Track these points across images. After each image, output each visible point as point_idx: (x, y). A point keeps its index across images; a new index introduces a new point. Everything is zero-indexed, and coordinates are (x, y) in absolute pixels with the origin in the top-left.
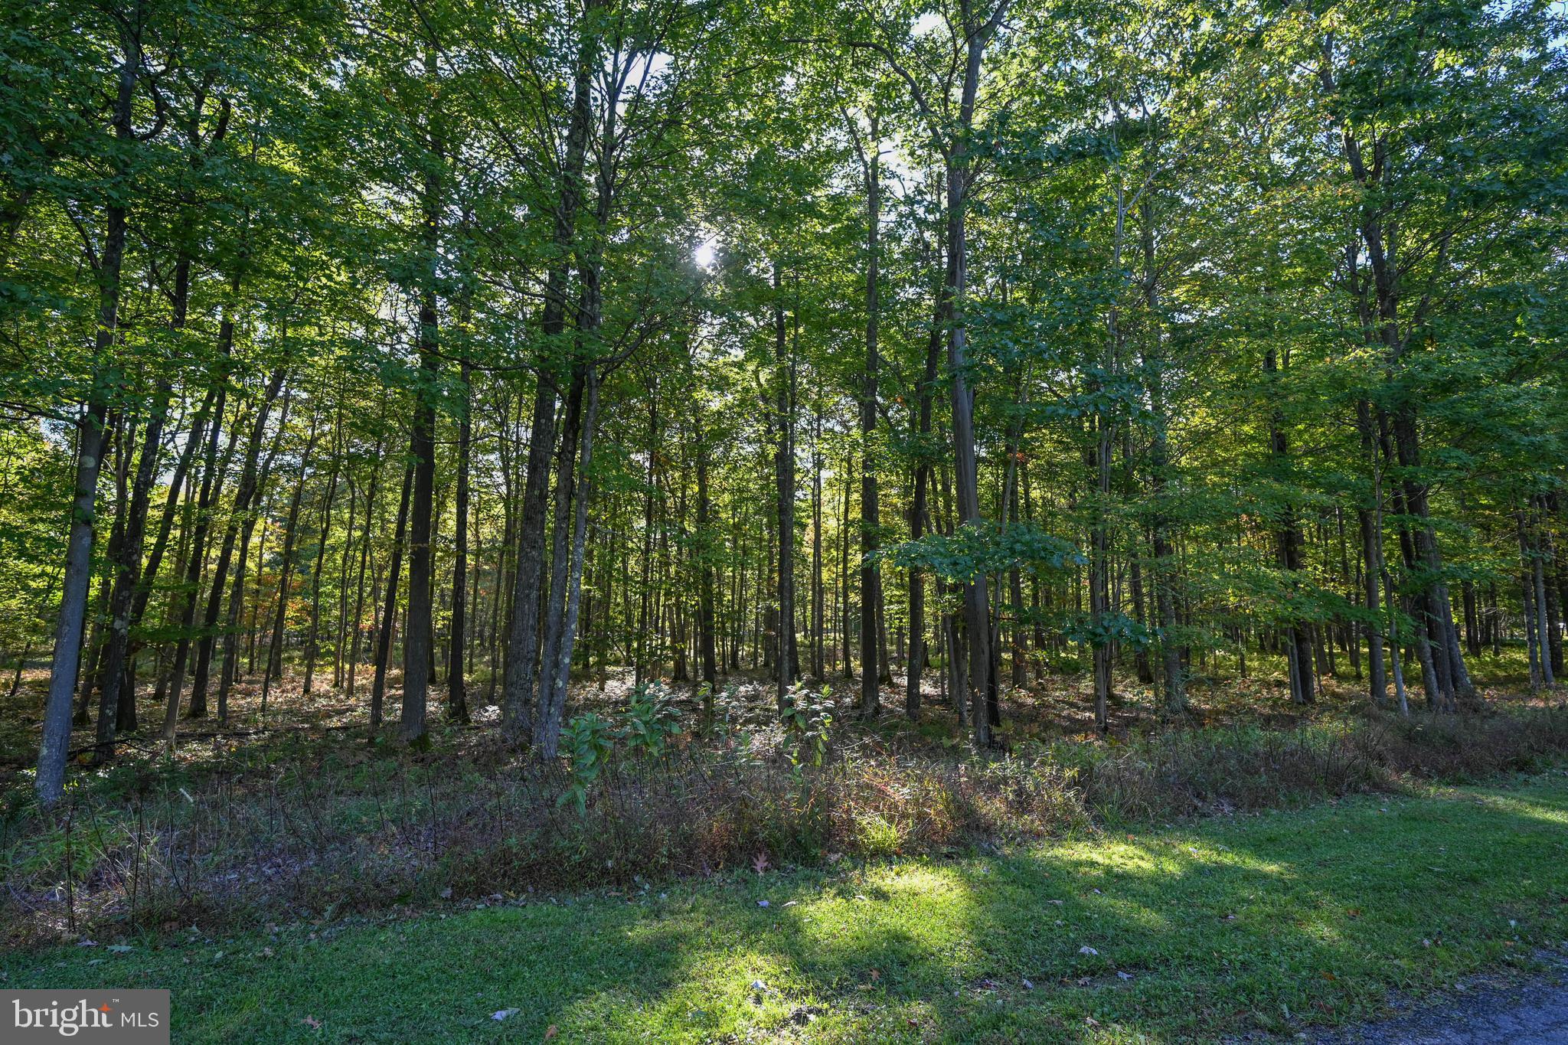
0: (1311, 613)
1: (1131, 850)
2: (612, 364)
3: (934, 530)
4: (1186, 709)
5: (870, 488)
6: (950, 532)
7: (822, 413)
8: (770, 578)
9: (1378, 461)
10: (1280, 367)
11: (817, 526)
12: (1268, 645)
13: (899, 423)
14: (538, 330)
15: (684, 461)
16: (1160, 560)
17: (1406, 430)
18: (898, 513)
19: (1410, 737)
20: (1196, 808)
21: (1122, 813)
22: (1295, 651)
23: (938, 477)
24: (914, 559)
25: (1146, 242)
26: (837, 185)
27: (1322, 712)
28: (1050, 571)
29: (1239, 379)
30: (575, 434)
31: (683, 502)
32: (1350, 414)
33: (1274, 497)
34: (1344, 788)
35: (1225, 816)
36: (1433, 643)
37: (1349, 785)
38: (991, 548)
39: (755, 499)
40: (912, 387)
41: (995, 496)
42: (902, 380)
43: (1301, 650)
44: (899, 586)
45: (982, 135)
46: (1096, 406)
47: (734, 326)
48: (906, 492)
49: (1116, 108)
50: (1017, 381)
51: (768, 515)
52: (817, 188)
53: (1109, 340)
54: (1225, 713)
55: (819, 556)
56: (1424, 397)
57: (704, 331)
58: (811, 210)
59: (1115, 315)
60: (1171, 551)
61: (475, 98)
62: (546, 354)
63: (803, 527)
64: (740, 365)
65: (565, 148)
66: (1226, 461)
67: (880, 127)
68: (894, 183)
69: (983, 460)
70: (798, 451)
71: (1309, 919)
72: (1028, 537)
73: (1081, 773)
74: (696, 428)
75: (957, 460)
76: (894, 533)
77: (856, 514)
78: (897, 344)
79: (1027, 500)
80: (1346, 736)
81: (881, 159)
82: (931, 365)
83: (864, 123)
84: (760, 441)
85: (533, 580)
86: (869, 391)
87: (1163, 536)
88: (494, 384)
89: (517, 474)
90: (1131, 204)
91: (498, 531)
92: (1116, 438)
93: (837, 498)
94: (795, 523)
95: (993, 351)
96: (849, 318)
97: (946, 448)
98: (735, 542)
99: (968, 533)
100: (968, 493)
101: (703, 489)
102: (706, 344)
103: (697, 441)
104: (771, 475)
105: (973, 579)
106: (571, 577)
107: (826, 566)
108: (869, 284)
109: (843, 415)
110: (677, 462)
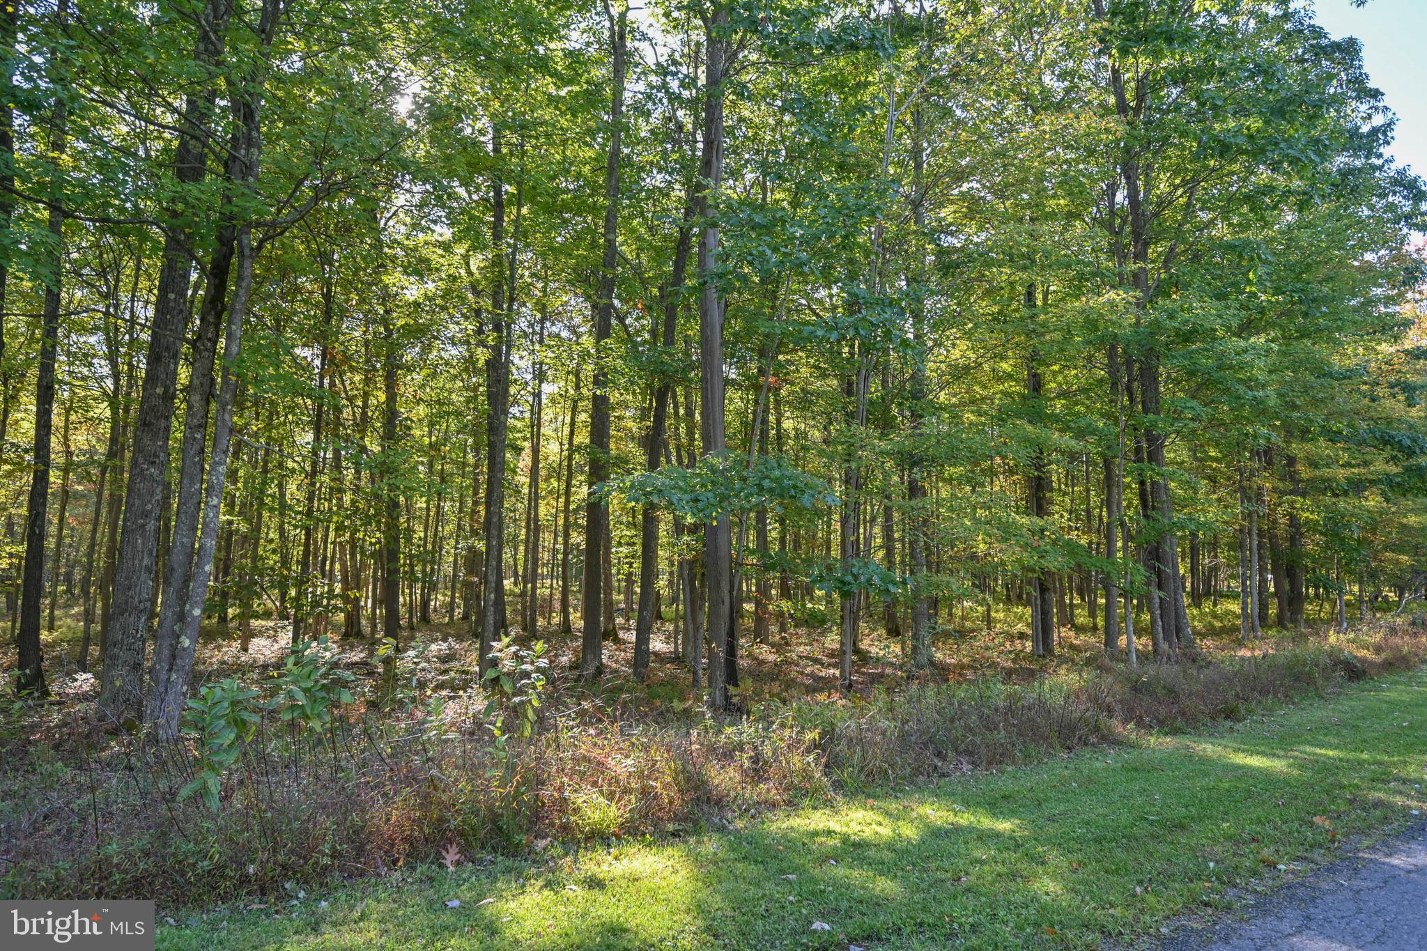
0: (1055, 562)
1: (870, 816)
2: (274, 230)
3: (674, 460)
4: (932, 663)
5: (601, 408)
6: (692, 464)
7: (546, 315)
8: (474, 512)
9: (1123, 407)
10: (1039, 303)
11: (536, 451)
12: (1013, 596)
13: (638, 332)
14: (168, 179)
15: (367, 361)
16: (913, 503)
17: (1149, 377)
18: (633, 438)
19: (1136, 687)
20: (936, 768)
21: (862, 777)
22: (1038, 602)
23: (681, 399)
24: (650, 493)
25: (916, 153)
26: (576, 39)
27: (1060, 665)
28: (800, 512)
29: (1000, 313)
30: (219, 316)
31: (364, 413)
32: (1101, 357)
33: (1027, 440)
34: (1075, 741)
35: (963, 774)
36: (1161, 594)
37: (1080, 738)
38: (737, 484)
39: (458, 414)
40: (655, 291)
41: (744, 424)
42: (644, 282)
43: (1043, 601)
44: (629, 525)
46: (856, 329)
47: (441, 196)
48: (644, 415)
50: (774, 296)
51: (475, 434)
52: (552, 39)
53: (873, 257)
54: (969, 667)
55: (536, 487)
56: (1167, 345)
57: (400, 199)
58: (543, 65)
59: (881, 230)
60: (925, 494)
62: (180, 207)
63: (518, 450)
64: (447, 247)
66: (983, 399)
69: (732, 383)
70: (515, 358)
71: (1036, 875)
72: (777, 473)
73: (822, 735)
74: (385, 321)
75: (703, 380)
76: (627, 462)
77: (582, 438)
78: (640, 239)
79: (778, 431)
80: (1080, 688)
81: (631, 16)
82: (679, 267)
84: (468, 343)
85: (149, 507)
86: (605, 292)
87: (918, 476)
88: (98, 240)
89: (130, 364)
90: (903, 109)
91: (99, 440)
92: (875, 367)
93: (560, 418)
94: (508, 446)
95: (749, 258)
96: (585, 202)
97: (692, 367)
98: (431, 466)
99: (712, 465)
100: (714, 420)
101: (391, 398)
102: (402, 215)
103: (386, 338)
104: (480, 385)
105: (716, 518)
106: (206, 503)
107: (544, 498)
108: (610, 164)
109: (572, 318)
110: (358, 362)
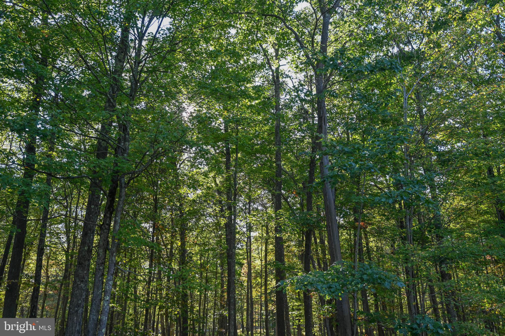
2: (133, 175)
3: (317, 267)
5: (279, 243)
6: (325, 269)
7: (251, 201)
8: (222, 296)
10: (496, 174)
11: (249, 264)
13: (294, 204)
14: (93, 158)
15: (172, 228)
16: (444, 283)
18: (296, 256)
23: (317, 235)
24: (306, 285)
25: (420, 111)
26: (258, 81)
28: (384, 290)
30: (111, 213)
31: (171, 251)
38: (350, 278)
39: (213, 249)
40: (301, 185)
41: (350, 246)
42: (296, 182)
44: (298, 300)
45: (332, 59)
46: (402, 197)
47: (202, 153)
48: (300, 244)
49: (398, 46)
50: (358, 183)
51: (220, 258)
52: (247, 83)
53: (405, 162)
55: (251, 282)
57: (185, 156)
58: (245, 94)
59: (407, 148)
60: (450, 278)
61: (67, 38)
62: (98, 169)
63: (241, 265)
64: (206, 175)
65: (114, 61)
66: (474, 225)
67: (280, 53)
68: (288, 80)
69: (342, 226)
70: (238, 221)
72: (370, 271)
74: (180, 208)
75: (327, 226)
76: (294, 268)
77: (271, 257)
78: (291, 162)
79: (368, 248)
81: (281, 68)
82: (312, 173)
83: (271, 51)
84: (217, 216)
85: (80, 302)
86: (278, 188)
87: (445, 269)
88: (64, 185)
89: (74, 236)
90: (410, 92)
91: (60, 270)
92: (414, 213)
93: (260, 247)
94: (237, 263)
95: (344, 168)
96: (266, 148)
97: (322, 220)
98: (201, 274)
99: (337, 269)
100: (335, 246)
101: (183, 244)
102: (186, 162)
103: (180, 216)
104: (222, 235)
105: (341, 296)
106: (104, 299)
107: (254, 288)
108: (276, 131)
109: (263, 200)
110: (168, 228)
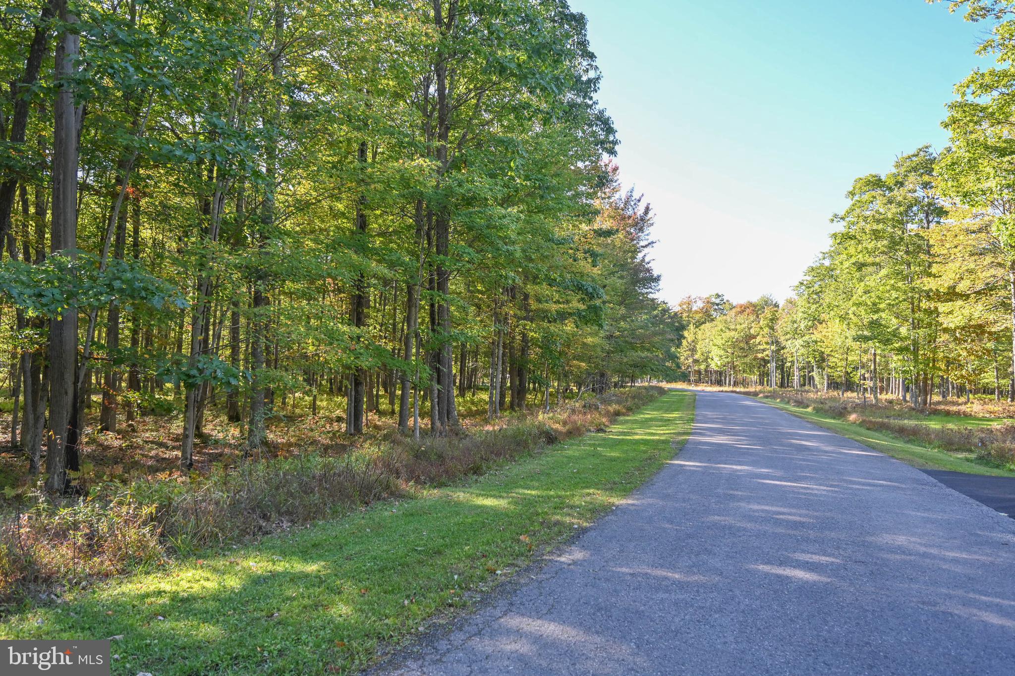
0: (366, 362)
1: (199, 573)
4: (265, 443)
6: (39, 261)
9: (423, 248)
10: (369, 160)
12: (335, 389)
16: (256, 310)
17: (442, 227)
19: (418, 455)
20: (260, 528)
21: (195, 542)
22: (353, 393)
23: (31, 198)
27: (365, 441)
28: (151, 312)
29: (339, 162)
32: (411, 208)
33: (352, 266)
34: (371, 498)
35: (283, 531)
36: (439, 387)
37: (375, 495)
38: (87, 283)
41: (100, 229)
43: (357, 391)
53: (233, 96)
54: (297, 445)
56: (456, 206)
60: (268, 303)
66: (321, 230)
69: (89, 188)
71: (333, 603)
72: (129, 275)
73: (158, 510)
75: (56, 182)
79: (135, 239)
80: (378, 457)
82: (34, 66)
87: (263, 289)
95: (110, 71)
99: (60, 263)
100: (65, 221)
105: (61, 314)
